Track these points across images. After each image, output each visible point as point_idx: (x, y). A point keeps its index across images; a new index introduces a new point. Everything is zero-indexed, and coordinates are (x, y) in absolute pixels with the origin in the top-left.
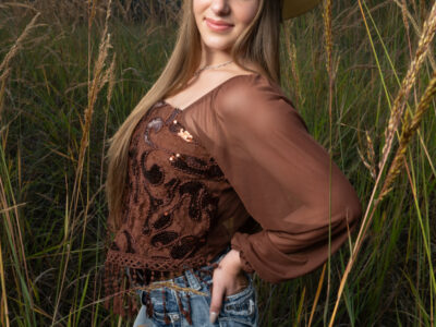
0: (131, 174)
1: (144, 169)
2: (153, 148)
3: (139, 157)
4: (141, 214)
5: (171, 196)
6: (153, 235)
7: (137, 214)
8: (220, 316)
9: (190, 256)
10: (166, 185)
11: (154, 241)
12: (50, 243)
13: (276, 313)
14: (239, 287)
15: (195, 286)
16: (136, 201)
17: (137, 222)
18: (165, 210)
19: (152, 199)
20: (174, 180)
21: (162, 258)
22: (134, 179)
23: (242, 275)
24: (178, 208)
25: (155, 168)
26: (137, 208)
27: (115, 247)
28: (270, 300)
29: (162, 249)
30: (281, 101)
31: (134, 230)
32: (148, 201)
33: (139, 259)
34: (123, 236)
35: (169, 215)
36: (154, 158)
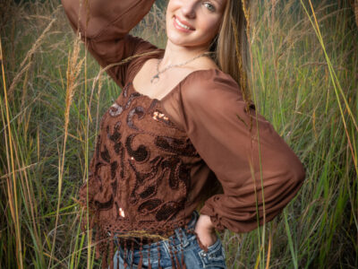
1: (130, 149)
2: (139, 131)
9: (171, 219)
10: (151, 162)
11: (140, 208)
17: (124, 194)
18: (150, 183)
19: (138, 174)
20: (158, 157)
21: (148, 221)
25: (142, 148)
26: (124, 182)
31: (123, 201)
35: (154, 186)
36: (140, 140)
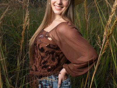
0: (35, 50)
1: (39, 48)
2: (41, 43)
3: (37, 45)
4: (39, 61)
5: (47, 55)
6: (42, 66)
7: (38, 61)
8: (61, 86)
9: (52, 71)
10: (45, 53)
11: (43, 68)
12: (14, 68)
13: (76, 85)
14: (65, 78)
15: (54, 79)
16: (37, 57)
17: (38, 63)
18: (45, 59)
19: (42, 56)
20: (47, 51)
21: (45, 72)
22: (36, 51)
23: (66, 75)
24: (49, 58)
25: (42, 48)
26: (38, 59)
27: (32, 70)
28: (74, 81)
29: (45, 70)
30: (74, 29)
31: (37, 65)
32: (40, 57)
33: (39, 73)
34: (34, 67)
35: (46, 61)
36: (42, 45)
